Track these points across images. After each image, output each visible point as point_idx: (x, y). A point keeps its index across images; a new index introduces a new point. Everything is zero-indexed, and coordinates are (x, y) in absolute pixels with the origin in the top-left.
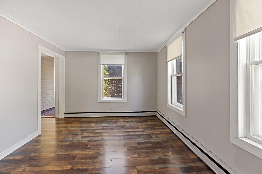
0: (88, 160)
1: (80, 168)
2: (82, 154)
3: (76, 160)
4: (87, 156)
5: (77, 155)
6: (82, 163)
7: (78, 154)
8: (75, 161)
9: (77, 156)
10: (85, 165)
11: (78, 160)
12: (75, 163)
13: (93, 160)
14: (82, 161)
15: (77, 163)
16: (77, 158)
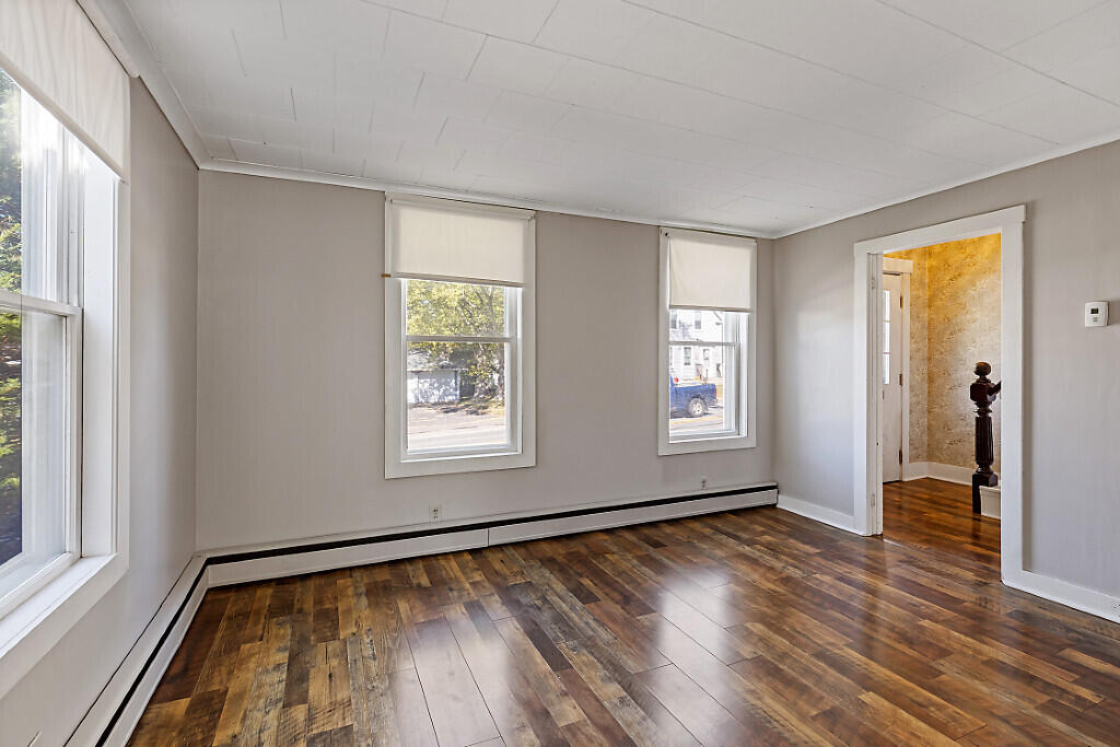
0: (790, 671)
1: (831, 671)
2: (791, 706)
3: (831, 701)
4: (780, 687)
5: (814, 718)
6: (819, 679)
7: (803, 717)
8: (837, 703)
9: (814, 713)
10: (814, 668)
11: (822, 698)
12: (841, 696)
13: (776, 663)
14: (810, 684)
15: (835, 689)
16: (820, 706)
